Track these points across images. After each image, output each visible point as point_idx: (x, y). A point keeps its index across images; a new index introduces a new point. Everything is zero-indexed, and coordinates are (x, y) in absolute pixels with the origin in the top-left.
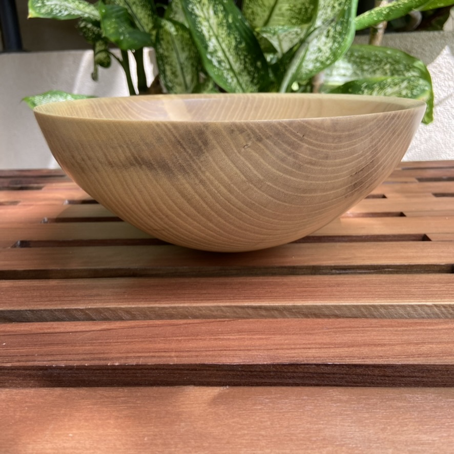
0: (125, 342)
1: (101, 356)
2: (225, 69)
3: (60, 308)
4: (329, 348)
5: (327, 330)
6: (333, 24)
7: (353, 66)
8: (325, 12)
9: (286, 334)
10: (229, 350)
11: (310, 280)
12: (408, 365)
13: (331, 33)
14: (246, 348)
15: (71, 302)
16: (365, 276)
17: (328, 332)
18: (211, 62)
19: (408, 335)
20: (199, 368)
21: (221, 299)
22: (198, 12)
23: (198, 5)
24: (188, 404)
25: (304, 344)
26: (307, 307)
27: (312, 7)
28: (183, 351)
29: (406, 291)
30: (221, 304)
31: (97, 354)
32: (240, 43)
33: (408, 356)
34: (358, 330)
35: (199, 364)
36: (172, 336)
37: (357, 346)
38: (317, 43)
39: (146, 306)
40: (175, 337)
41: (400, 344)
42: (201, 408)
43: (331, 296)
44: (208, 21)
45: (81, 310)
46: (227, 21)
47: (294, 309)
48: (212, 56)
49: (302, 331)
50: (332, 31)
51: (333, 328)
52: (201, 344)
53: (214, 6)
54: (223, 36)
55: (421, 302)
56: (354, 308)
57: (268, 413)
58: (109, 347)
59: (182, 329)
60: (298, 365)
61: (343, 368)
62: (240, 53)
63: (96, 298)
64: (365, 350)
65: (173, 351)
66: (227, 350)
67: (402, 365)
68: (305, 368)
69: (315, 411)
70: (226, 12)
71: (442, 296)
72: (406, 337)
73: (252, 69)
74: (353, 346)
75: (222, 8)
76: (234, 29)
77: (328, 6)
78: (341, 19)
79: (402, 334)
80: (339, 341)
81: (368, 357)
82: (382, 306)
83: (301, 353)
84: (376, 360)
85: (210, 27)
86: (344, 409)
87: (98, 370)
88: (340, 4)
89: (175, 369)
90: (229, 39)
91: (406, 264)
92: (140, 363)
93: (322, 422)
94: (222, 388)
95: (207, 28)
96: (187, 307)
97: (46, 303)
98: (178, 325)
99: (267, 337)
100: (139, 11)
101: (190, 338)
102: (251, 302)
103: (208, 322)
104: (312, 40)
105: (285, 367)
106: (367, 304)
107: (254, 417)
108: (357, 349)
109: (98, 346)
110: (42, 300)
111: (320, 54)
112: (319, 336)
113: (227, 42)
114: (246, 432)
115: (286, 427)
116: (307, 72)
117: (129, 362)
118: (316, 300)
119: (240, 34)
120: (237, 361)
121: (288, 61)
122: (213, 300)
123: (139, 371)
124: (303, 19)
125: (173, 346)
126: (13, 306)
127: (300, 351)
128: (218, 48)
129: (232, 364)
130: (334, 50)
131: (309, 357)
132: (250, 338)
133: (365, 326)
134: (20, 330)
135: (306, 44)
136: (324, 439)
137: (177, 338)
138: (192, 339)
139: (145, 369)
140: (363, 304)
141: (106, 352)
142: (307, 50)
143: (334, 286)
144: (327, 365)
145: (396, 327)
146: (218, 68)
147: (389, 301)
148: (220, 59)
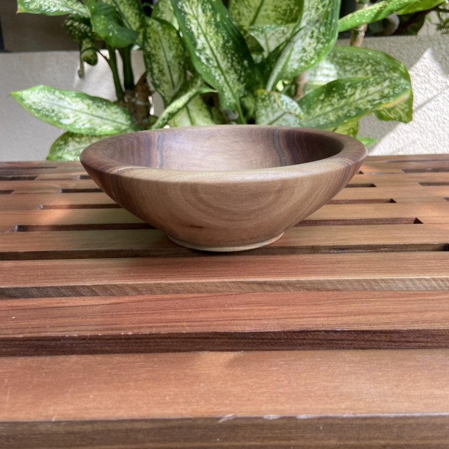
0: (136, 314)
1: (114, 326)
2: (213, 67)
3: (67, 285)
4: (337, 316)
5: (333, 302)
6: (317, 25)
7: (335, 66)
8: (309, 13)
9: (293, 305)
10: (240, 320)
11: (311, 258)
12: (413, 330)
13: (315, 34)
14: (256, 318)
15: (77, 280)
16: (364, 254)
17: (333, 303)
18: (199, 59)
19: (411, 304)
20: (212, 336)
21: (226, 276)
22: (187, 10)
23: (187, 3)
24: (205, 367)
25: (312, 313)
26: (311, 282)
27: (297, 8)
28: (194, 321)
29: (404, 267)
30: (227, 280)
31: (109, 324)
32: (228, 41)
33: (413, 323)
34: (362, 301)
35: (212, 332)
36: (182, 309)
37: (363, 314)
38: (301, 43)
39: (152, 282)
40: (185, 309)
41: (404, 312)
42: (219, 370)
43: (333, 272)
44: (197, 19)
45: (88, 287)
46: (215, 19)
47: (298, 284)
48: (200, 54)
49: (309, 302)
50: (316, 31)
51: (338, 300)
52: (211, 315)
53: (202, 5)
54: (211, 34)
55: (420, 276)
56: (355, 282)
57: (284, 373)
58: (120, 319)
59: (191, 302)
60: (308, 331)
61: (351, 334)
62: (227, 51)
63: (101, 276)
64: (371, 318)
65: (184, 322)
66: (238, 320)
67: (408, 330)
68: (315, 334)
69: (330, 371)
70: (214, 10)
71: (438, 271)
72: (409, 306)
73: (239, 67)
74: (359, 315)
75: (210, 7)
76: (222, 28)
77: (313, 8)
78: (325, 21)
79: (405, 304)
80: (345, 311)
81: (374, 324)
82: (382, 280)
83: (310, 321)
84: (383, 326)
85: (199, 24)
86: (357, 368)
87: (111, 339)
88: (324, 6)
89: (188, 338)
90: (217, 37)
91: (401, 244)
92: (154, 332)
93: (337, 380)
94: (236, 353)
95: (196, 25)
96: (193, 284)
97: (52, 281)
98: (187, 299)
99: (275, 308)
100: (127, 10)
101: (200, 309)
102: (255, 277)
103: (216, 296)
104: (298, 39)
105: (296, 334)
106: (368, 278)
107: (271, 377)
108: (363, 317)
109: (109, 318)
110: (47, 278)
111: (305, 54)
112: (325, 306)
113: (215, 40)
114: (265, 390)
115: (304, 385)
116: (293, 71)
117: (142, 331)
118: (319, 276)
119: (228, 33)
120: (248, 329)
121: (274, 60)
122: (219, 276)
123: (152, 340)
124: (288, 20)
125: (184, 316)
126: (18, 284)
127: (309, 319)
128: (206, 45)
129: (244, 332)
130: (318, 51)
131: (318, 325)
132: (259, 309)
133: (368, 297)
134: (28, 305)
135: (292, 44)
136: (342, 395)
137: (187, 310)
138: (203, 311)
139: (159, 338)
140: (364, 278)
141: (118, 323)
142: (292, 50)
143: (335, 263)
144: (336, 332)
145: (399, 297)
146: (206, 65)
147: (389, 275)
148: (208, 57)
